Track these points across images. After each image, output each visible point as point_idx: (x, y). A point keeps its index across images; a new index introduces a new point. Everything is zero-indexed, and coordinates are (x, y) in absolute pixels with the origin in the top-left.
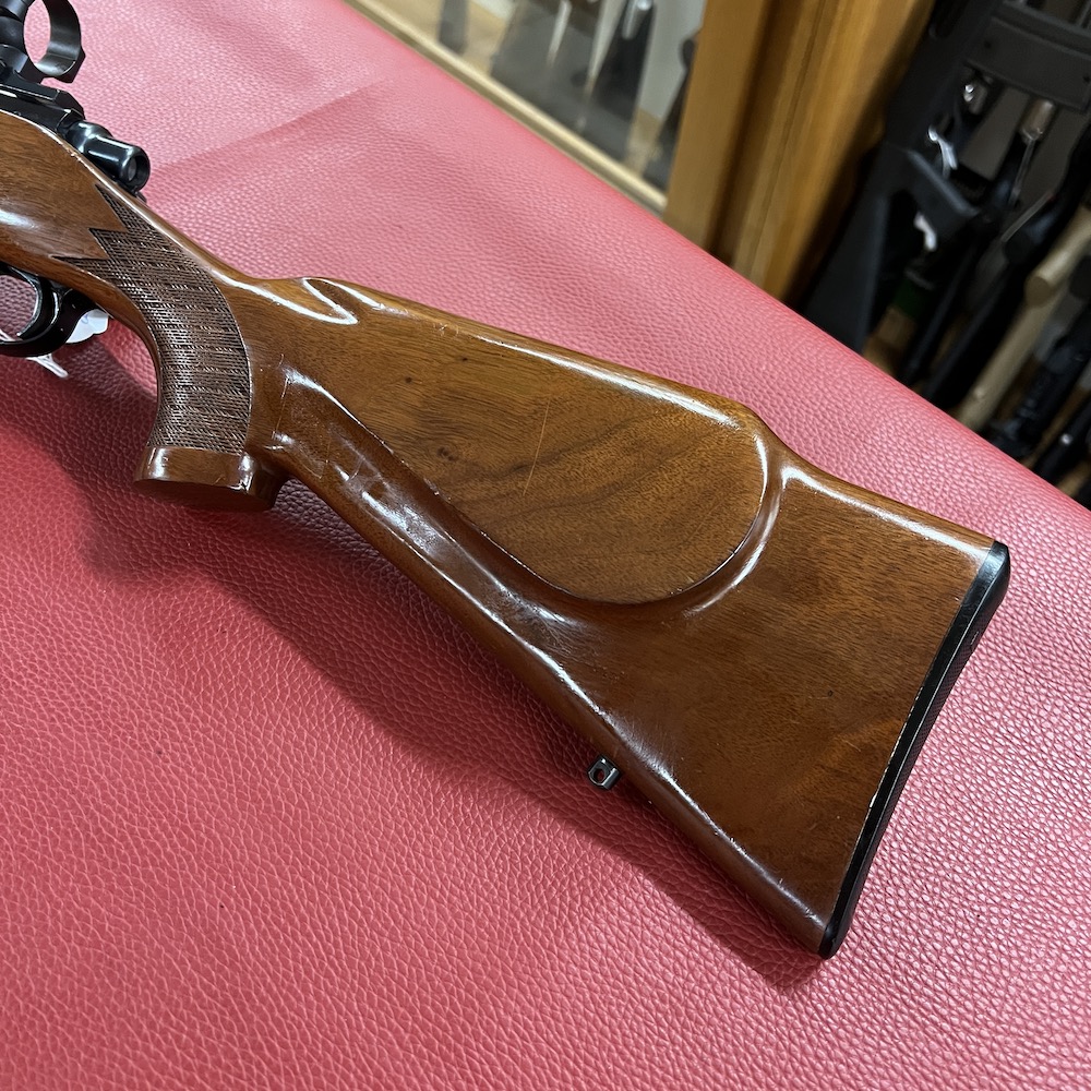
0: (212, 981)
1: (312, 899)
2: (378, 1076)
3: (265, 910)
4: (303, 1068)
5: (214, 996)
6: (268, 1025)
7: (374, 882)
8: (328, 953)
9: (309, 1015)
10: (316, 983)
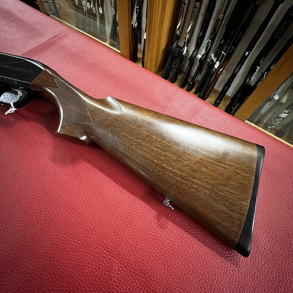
0: (75, 219)
1: (94, 196)
2: (115, 230)
3: (84, 201)
4: (99, 233)
5: (76, 222)
6: (89, 225)
7: (107, 189)
8: (100, 207)
9: (98, 221)
10: (98, 213)
